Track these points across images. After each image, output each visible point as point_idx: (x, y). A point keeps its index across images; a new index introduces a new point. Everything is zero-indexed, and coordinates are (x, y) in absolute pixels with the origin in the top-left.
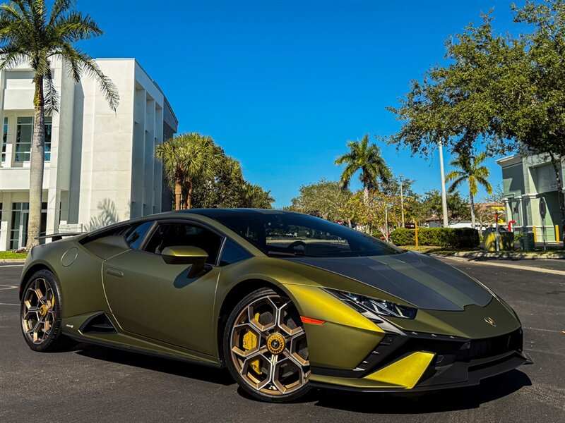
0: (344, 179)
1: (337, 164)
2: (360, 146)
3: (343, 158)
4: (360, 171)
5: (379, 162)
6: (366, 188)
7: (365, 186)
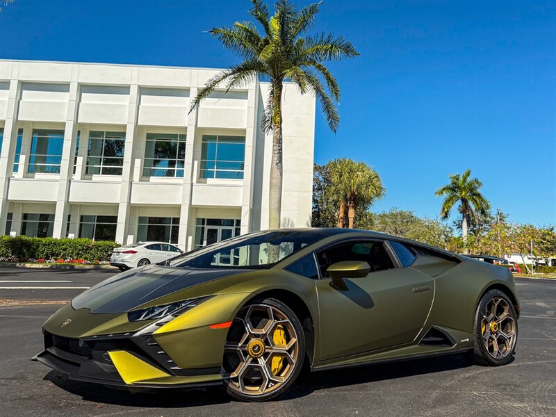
0: (446, 210)
1: (437, 195)
2: (461, 179)
3: (444, 189)
4: (459, 203)
5: (479, 195)
6: (465, 219)
7: (464, 217)
